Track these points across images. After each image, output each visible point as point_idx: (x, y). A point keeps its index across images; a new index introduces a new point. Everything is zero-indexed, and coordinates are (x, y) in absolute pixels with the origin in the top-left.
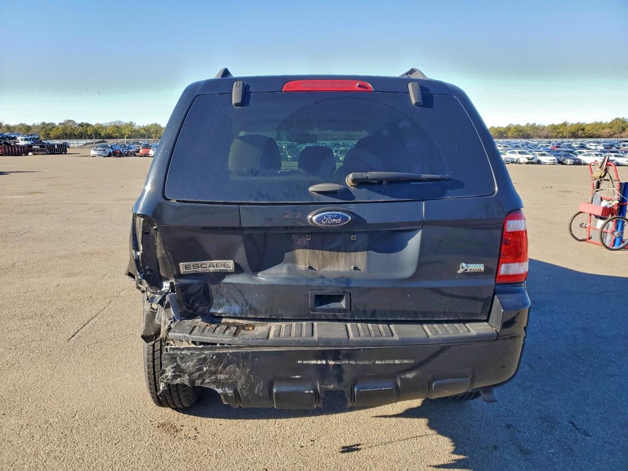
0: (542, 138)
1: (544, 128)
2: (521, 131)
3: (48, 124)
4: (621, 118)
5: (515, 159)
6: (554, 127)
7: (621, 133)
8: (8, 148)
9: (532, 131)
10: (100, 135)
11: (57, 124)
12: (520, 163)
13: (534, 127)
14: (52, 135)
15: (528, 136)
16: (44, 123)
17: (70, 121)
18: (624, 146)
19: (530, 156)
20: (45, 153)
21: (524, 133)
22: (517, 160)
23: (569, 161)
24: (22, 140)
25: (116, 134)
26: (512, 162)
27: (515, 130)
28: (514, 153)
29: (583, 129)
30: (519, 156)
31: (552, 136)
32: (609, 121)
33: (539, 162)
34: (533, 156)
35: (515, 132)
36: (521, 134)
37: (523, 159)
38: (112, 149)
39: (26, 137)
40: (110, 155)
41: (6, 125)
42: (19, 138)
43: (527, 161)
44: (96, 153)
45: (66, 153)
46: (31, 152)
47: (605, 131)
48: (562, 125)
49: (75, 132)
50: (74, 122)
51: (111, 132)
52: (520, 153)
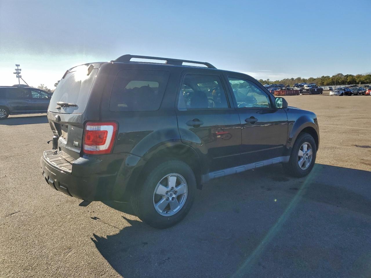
3: (326, 77)
8: (288, 91)
10: (356, 81)
11: (331, 76)
14: (325, 83)
16: (323, 77)
17: (339, 74)
20: (309, 94)
24: (306, 87)
25: (367, 81)
38: (344, 91)
39: (308, 85)
40: (342, 95)
41: (303, 79)
42: (305, 86)
44: (333, 94)
45: (321, 94)
46: (301, 93)
49: (339, 81)
50: (342, 75)
51: (364, 79)
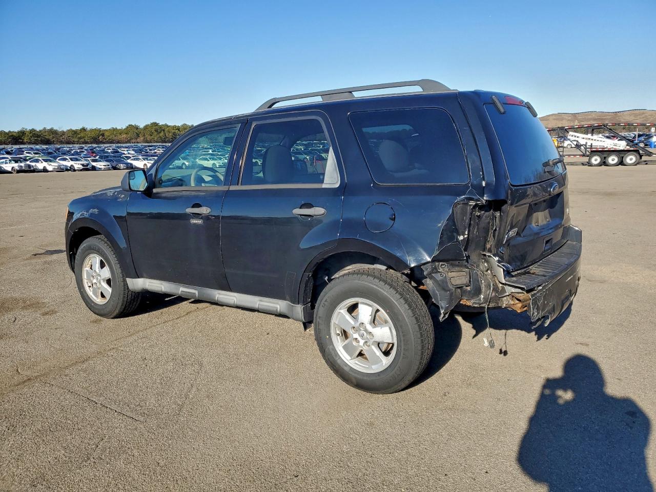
0: (63, 143)
1: (63, 133)
2: (38, 136)
4: (133, 125)
5: (67, 166)
6: (75, 133)
7: (137, 139)
9: (51, 136)
12: (75, 170)
13: (53, 132)
15: (48, 142)
18: (150, 150)
19: (85, 163)
21: (43, 139)
22: (70, 168)
23: (122, 166)
26: (67, 170)
27: (31, 135)
28: (65, 159)
29: (103, 135)
30: (72, 163)
31: (74, 141)
32: (124, 127)
33: (94, 168)
34: (87, 162)
35: (31, 137)
36: (40, 139)
37: (77, 165)
43: (81, 167)
47: (122, 136)
48: (81, 130)
52: (72, 159)
